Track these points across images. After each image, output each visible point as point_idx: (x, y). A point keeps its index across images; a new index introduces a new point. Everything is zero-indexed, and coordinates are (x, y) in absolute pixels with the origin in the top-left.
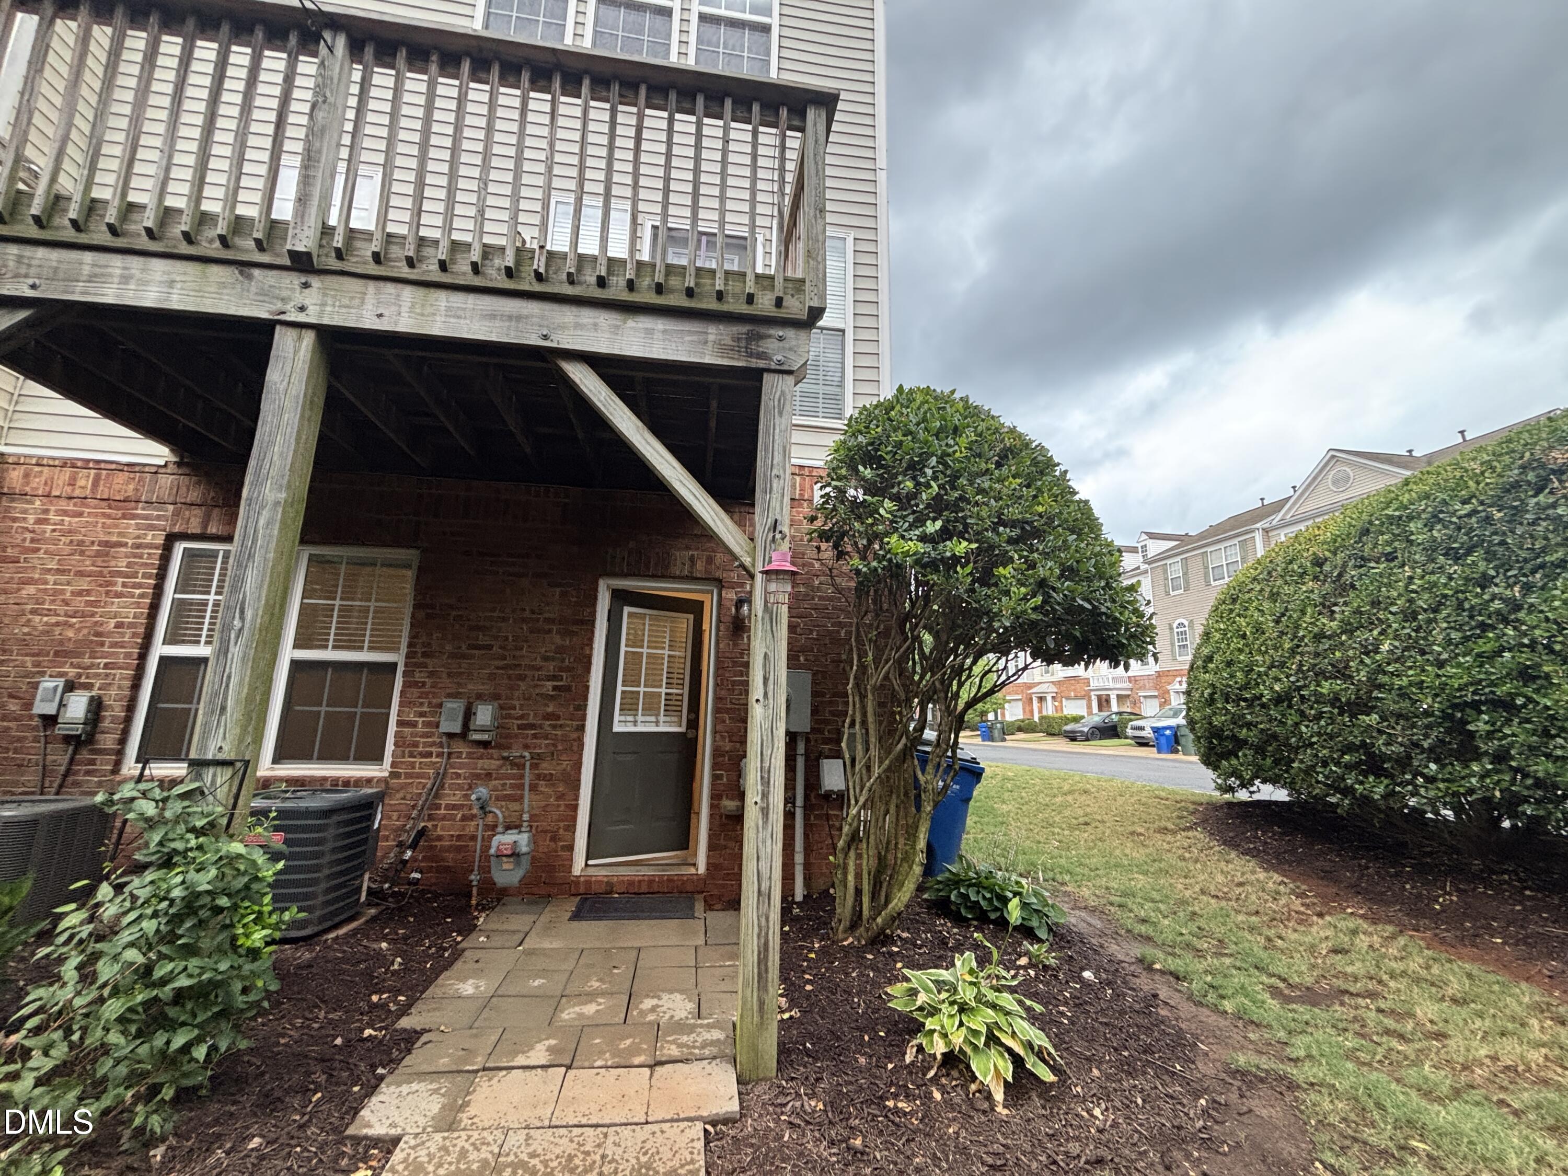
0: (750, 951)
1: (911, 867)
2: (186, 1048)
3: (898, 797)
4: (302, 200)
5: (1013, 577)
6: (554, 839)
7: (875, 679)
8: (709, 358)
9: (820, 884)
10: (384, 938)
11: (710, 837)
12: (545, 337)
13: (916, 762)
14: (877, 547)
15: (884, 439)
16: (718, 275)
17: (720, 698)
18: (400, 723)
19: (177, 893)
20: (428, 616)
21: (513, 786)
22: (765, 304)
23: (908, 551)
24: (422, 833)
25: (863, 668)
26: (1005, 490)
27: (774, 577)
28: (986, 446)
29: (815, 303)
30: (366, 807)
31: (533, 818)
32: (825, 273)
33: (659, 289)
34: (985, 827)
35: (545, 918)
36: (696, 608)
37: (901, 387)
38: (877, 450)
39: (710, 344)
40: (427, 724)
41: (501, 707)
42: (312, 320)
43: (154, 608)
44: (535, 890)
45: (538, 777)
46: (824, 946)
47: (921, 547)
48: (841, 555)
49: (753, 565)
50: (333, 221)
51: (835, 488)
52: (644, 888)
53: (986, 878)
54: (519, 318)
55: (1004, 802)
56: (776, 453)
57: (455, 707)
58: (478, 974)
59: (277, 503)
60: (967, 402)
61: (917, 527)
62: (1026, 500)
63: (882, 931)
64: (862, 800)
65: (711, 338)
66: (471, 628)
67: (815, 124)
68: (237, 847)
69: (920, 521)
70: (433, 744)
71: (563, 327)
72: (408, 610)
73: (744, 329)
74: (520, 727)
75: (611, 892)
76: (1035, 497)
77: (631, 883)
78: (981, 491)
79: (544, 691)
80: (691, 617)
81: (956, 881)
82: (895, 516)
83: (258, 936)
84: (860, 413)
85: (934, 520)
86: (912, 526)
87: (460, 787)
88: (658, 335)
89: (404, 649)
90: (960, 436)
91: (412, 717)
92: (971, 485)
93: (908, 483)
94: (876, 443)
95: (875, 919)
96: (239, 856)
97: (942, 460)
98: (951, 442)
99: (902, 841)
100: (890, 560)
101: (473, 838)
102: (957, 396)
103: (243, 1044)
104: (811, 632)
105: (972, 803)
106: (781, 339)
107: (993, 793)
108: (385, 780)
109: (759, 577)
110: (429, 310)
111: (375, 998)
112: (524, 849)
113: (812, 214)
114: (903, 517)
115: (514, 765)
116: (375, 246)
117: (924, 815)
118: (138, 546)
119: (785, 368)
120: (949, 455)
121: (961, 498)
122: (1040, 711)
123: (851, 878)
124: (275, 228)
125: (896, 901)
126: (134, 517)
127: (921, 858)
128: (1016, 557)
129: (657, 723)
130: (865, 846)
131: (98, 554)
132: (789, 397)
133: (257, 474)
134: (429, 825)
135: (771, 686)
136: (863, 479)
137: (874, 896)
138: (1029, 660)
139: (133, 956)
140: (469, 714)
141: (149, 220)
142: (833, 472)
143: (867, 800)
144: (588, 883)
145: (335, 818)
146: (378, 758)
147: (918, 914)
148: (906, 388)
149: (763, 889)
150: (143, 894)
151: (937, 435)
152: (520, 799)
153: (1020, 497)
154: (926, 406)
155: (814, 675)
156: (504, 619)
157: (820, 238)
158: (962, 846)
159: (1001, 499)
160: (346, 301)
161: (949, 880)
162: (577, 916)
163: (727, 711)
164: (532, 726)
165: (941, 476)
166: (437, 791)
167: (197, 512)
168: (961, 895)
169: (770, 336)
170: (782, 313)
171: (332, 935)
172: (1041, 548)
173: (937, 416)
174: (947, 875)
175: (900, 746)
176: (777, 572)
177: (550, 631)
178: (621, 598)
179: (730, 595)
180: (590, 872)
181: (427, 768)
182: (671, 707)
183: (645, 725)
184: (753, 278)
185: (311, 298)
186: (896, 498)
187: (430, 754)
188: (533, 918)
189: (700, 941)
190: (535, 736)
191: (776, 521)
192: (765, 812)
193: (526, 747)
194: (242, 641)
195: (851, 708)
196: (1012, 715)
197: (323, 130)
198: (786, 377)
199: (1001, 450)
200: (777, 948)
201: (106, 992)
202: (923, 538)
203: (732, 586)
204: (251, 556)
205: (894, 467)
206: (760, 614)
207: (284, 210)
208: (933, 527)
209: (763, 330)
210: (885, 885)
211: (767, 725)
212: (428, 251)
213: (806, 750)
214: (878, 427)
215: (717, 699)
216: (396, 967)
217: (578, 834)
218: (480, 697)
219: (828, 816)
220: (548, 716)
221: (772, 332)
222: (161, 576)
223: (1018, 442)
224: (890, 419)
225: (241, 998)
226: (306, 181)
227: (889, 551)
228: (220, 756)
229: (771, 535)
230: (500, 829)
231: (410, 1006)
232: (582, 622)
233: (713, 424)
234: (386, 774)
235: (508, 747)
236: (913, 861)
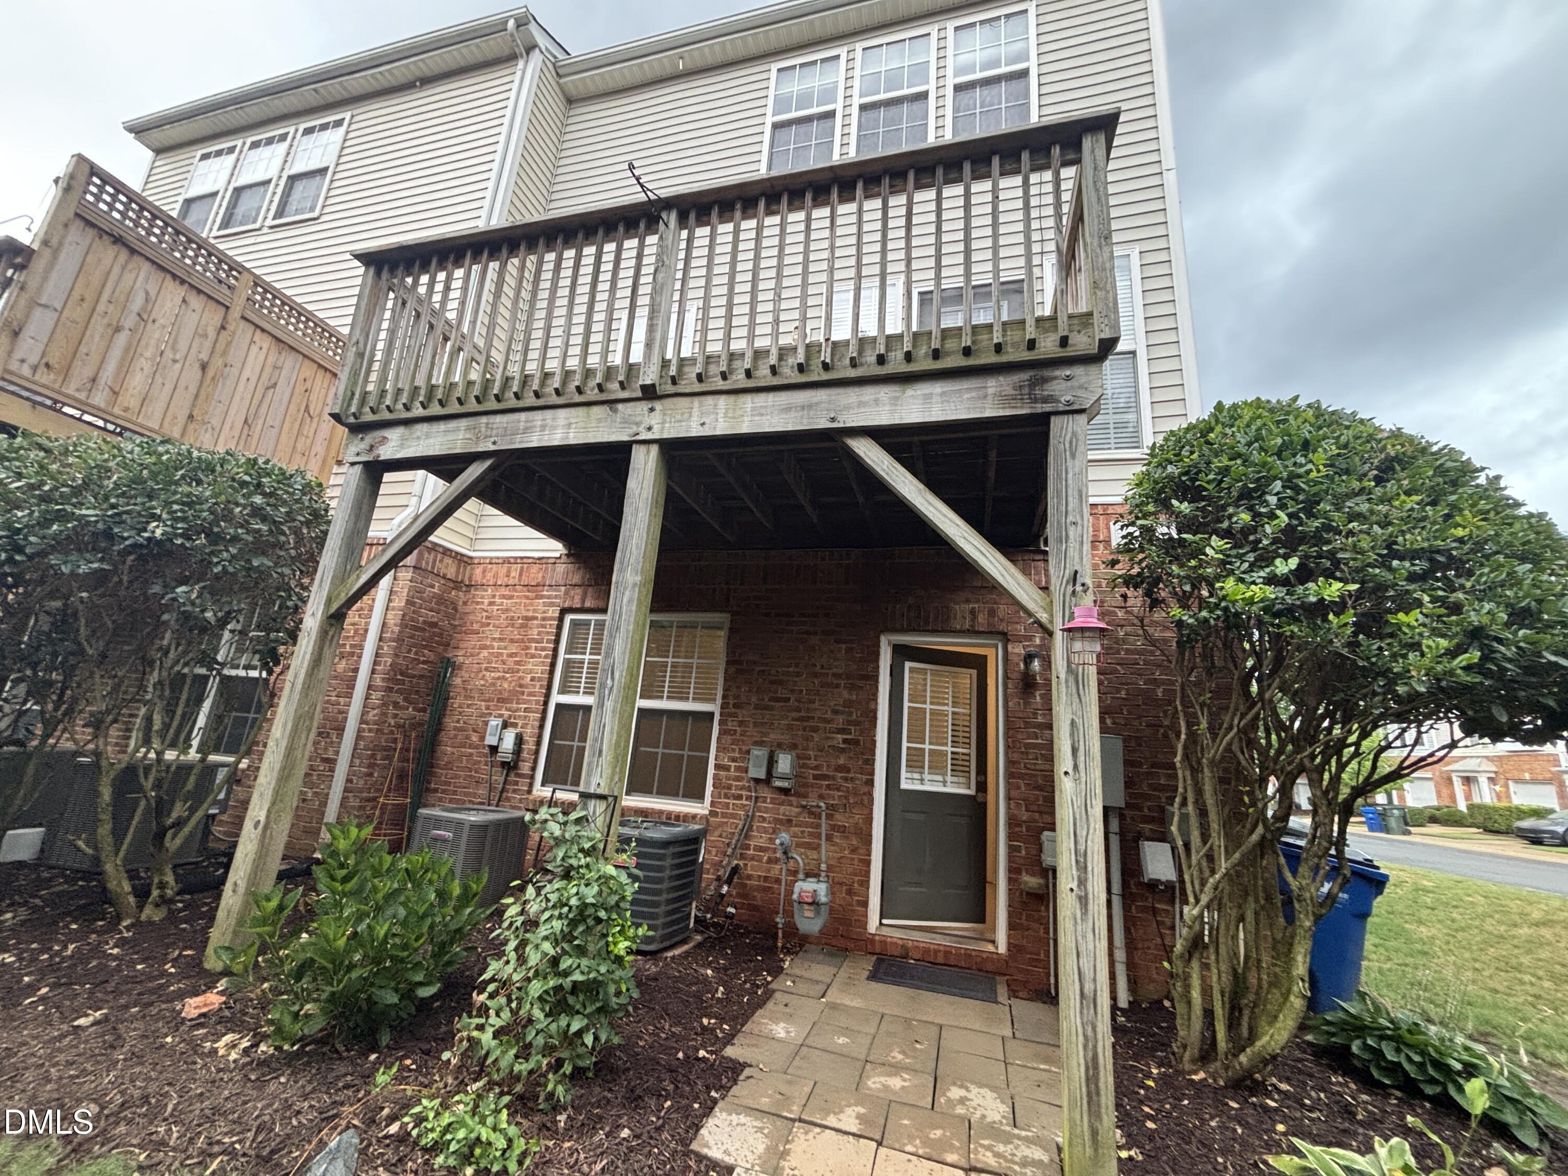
0: (1074, 1063)
1: (1286, 996)
2: (580, 1033)
3: (1257, 901)
4: (649, 345)
5: (1424, 625)
6: (850, 892)
7: (1213, 751)
8: (990, 412)
9: (1151, 990)
10: (709, 965)
11: (1010, 915)
12: (833, 420)
13: (1282, 860)
14: (1205, 593)
15: (1202, 466)
16: (995, 328)
17: (1013, 762)
18: (717, 767)
19: (574, 902)
20: (739, 671)
21: (811, 834)
22: (1048, 346)
23: (1252, 597)
24: (735, 870)
25: (1193, 736)
26: (1395, 513)
27: (1078, 635)
28: (1357, 459)
29: (1107, 335)
30: (692, 842)
31: (830, 868)
32: (1115, 299)
33: (936, 355)
34: (1393, 955)
35: (844, 973)
36: (979, 663)
37: (1220, 403)
38: (1193, 480)
39: (990, 398)
40: (738, 769)
41: (798, 757)
42: (657, 436)
43: (553, 665)
44: (834, 943)
45: (833, 828)
46: (1165, 1074)
47: (1270, 592)
48: (1156, 603)
49: (1051, 622)
50: (669, 355)
51: (1141, 527)
52: (940, 960)
53: (1409, 1031)
54: (810, 407)
55: (1420, 922)
56: (1070, 499)
57: (760, 753)
58: (789, 1018)
59: (635, 585)
60: (1318, 408)
61: (1262, 568)
62: (1434, 523)
63: (1248, 1074)
64: (1204, 899)
65: (991, 391)
66: (772, 682)
67: (1093, 151)
68: (610, 870)
69: (1265, 559)
70: (742, 788)
71: (847, 408)
72: (722, 666)
73: (1025, 376)
74: (816, 777)
75: (906, 957)
76: (1448, 517)
77: (927, 951)
78: (1354, 516)
79: (835, 743)
80: (974, 672)
81: (1358, 1028)
82: (1228, 556)
83: (622, 947)
84: (1166, 440)
85: (1286, 557)
86: (1252, 567)
87: (765, 831)
88: (936, 399)
89: (719, 701)
90: (1314, 451)
91: (726, 762)
92: (1338, 509)
93: (1243, 516)
94: (1193, 473)
95: (1236, 1056)
96: (612, 877)
97: (1290, 482)
98: (1300, 459)
99: (1266, 959)
100: (1226, 609)
101: (778, 881)
102: (1301, 402)
103: (616, 1040)
104: (1118, 691)
105: (1370, 919)
106: (1068, 378)
107: (1399, 907)
108: (705, 818)
109: (1059, 636)
110: (739, 412)
111: (705, 1021)
112: (823, 899)
113: (1096, 243)
114: (1240, 557)
115: (811, 813)
116: (698, 369)
117: (1300, 931)
118: (544, 619)
119: (1076, 407)
120: (1299, 476)
121: (1327, 528)
122: (1468, 797)
123: (1196, 994)
124: (632, 369)
125: (1266, 1039)
126: (542, 597)
127: (1301, 987)
128: (1426, 598)
129: (944, 783)
130: (1213, 957)
131: (522, 626)
132: (1081, 437)
133: (622, 563)
134: (741, 863)
135: (1081, 758)
136: (1178, 514)
137: (1233, 1024)
138: (1458, 734)
139: (547, 947)
140: (771, 762)
141: (556, 383)
142: (1138, 510)
143: (1211, 900)
144: (884, 943)
145: (672, 850)
146: (700, 797)
147: (1300, 1060)
148: (1227, 403)
149: (1086, 990)
150: (553, 897)
151: (1279, 454)
152: (817, 848)
153: (1424, 519)
154: (1259, 422)
155: (1124, 741)
156: (798, 674)
157: (1108, 265)
158: (1363, 978)
159: (1390, 524)
160: (679, 417)
161: (1345, 1022)
162: (874, 976)
163: (1021, 776)
164: (825, 777)
165: (1290, 503)
166: (746, 832)
167: (579, 591)
168: (1366, 1047)
169: (1055, 378)
170: (1069, 352)
171: (670, 954)
172: (1468, 585)
173: (1275, 430)
174: (1341, 1015)
175: (1255, 837)
176: (1082, 630)
177: (838, 686)
178: (902, 653)
179: (1017, 650)
180: (885, 931)
181: (739, 808)
182: (959, 767)
183: (932, 784)
184: (1033, 323)
185: (654, 420)
186: (1226, 534)
187: (739, 797)
188: (833, 970)
189: (1008, 1033)
190: (828, 787)
191: (1076, 572)
192: (1083, 901)
193: (821, 797)
194: (612, 697)
195: (1181, 785)
196: (1415, 799)
197: (662, 285)
198: (1077, 417)
199: (1382, 462)
200: (1110, 1067)
201: (531, 974)
202: (1271, 580)
203: (1019, 639)
204: (618, 628)
205: (1221, 498)
206: (1063, 676)
207: (637, 355)
208: (1283, 567)
209: (1048, 373)
210: (1246, 1013)
211: (1079, 802)
212: (737, 364)
213: (1121, 828)
214: (1192, 453)
215: (1009, 763)
216: (719, 995)
217: (871, 891)
218: (780, 746)
219: (1155, 911)
220: (839, 768)
221: (1057, 373)
222: (557, 642)
223: (1409, 449)
224: (1208, 443)
225: (614, 999)
226: (651, 328)
227: (1224, 598)
228: (599, 791)
229: (1070, 588)
230: (801, 876)
231: (733, 1036)
232: (866, 677)
233: (992, 474)
234: (706, 812)
235: (805, 796)
236: (1289, 991)
